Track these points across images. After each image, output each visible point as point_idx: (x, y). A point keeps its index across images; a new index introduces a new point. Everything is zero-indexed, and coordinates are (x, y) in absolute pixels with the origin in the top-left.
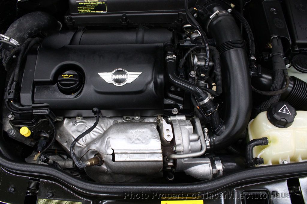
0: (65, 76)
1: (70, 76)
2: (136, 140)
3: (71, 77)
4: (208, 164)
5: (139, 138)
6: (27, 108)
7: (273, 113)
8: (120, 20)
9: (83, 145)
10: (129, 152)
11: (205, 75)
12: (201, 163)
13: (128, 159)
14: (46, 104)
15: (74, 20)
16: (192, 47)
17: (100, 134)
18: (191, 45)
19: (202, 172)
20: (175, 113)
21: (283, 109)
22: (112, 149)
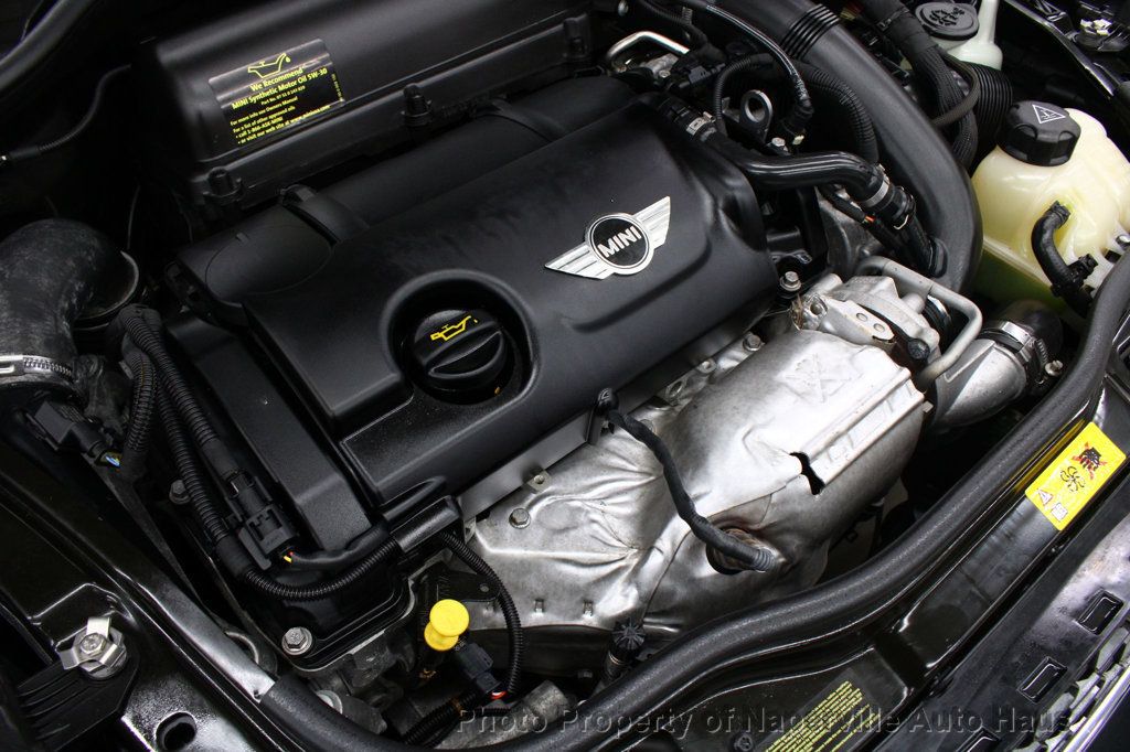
0: (446, 335)
1: (463, 322)
2: (823, 387)
3: (469, 324)
4: (994, 351)
5: (825, 376)
6: (368, 547)
7: (1033, 135)
8: (403, 113)
9: (622, 559)
10: (842, 427)
11: (802, 137)
12: (974, 363)
13: (852, 454)
14: (435, 481)
15: (239, 180)
16: (714, 78)
17: (639, 490)
18: (708, 74)
19: (997, 379)
20: (797, 287)
21: (1041, 114)
22: (792, 454)
